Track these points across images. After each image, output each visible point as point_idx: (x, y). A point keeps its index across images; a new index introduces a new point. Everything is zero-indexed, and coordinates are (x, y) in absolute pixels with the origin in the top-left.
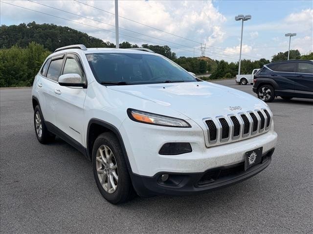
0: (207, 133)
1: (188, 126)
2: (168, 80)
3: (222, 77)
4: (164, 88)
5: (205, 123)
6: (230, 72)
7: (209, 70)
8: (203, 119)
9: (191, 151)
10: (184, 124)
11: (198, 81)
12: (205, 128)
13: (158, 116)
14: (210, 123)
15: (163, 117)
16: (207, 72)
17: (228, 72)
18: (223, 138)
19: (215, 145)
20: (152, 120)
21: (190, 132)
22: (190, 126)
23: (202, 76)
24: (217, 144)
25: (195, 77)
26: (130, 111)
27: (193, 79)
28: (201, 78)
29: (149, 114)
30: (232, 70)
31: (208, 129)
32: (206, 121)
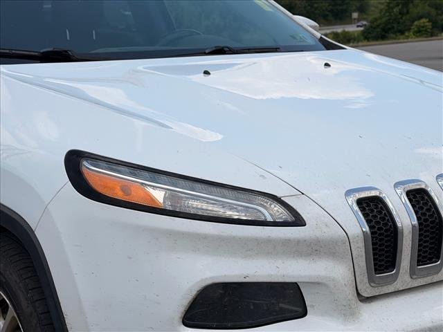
0: (362, 244)
1: (290, 218)
2: (223, 43)
3: (402, 32)
4: (206, 73)
5: (356, 208)
6: (428, 16)
7: (362, 10)
8: (349, 193)
9: (304, 314)
10: (278, 212)
11: (329, 47)
12: (356, 226)
13: (182, 182)
14: (373, 208)
15: (198, 185)
16: (355, 15)
17: (421, 18)
18: (420, 262)
19: (391, 289)
20: (158, 195)
21: (298, 242)
22: (298, 221)
23: (339, 29)
24: (398, 285)
25: (318, 35)
26: (74, 161)
27: (310, 42)
28: (336, 36)
29: (146, 174)
30: (433, 12)
31: (366, 229)
32: (360, 202)
